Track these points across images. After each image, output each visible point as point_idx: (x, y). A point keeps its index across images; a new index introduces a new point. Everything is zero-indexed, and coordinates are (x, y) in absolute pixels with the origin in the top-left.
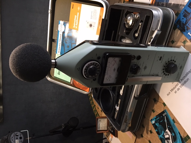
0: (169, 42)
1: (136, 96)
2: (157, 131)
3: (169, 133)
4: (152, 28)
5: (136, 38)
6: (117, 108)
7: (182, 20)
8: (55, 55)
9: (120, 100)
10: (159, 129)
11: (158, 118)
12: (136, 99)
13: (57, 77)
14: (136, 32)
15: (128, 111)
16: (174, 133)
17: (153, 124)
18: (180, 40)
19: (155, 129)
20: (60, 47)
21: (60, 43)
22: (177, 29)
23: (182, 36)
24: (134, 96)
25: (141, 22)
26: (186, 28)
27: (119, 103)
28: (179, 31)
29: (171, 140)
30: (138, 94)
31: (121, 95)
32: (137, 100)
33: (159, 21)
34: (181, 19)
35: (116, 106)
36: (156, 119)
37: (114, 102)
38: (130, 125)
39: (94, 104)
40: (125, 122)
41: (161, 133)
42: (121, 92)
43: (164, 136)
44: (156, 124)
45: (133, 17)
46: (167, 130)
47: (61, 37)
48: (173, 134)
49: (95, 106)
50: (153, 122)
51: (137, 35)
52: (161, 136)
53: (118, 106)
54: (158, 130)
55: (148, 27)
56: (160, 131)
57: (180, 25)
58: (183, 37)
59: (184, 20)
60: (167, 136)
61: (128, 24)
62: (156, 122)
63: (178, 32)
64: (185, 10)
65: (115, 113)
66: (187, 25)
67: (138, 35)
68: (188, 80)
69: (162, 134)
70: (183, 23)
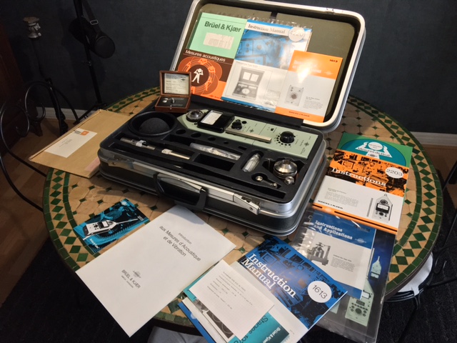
0: (246, 228)
1: (159, 175)
2: (111, 209)
3: (112, 227)
4: (264, 202)
5: (254, 178)
6: (139, 144)
7: (276, 246)
8: (245, 18)
9: (153, 149)
10: (115, 212)
11: (132, 210)
12: (154, 175)
13: (201, 19)
14: (265, 178)
15: (135, 163)
16: (113, 234)
17: (120, 203)
18: (246, 244)
19: (113, 207)
20: (259, 28)
21: (267, 30)
22: (264, 240)
23: (253, 246)
24: (158, 173)
25: (278, 185)
26: (263, 251)
27: (148, 147)
28: (260, 243)
29: (100, 230)
30: (162, 179)
31: (163, 151)
32: (152, 177)
33: (274, 212)
34: (278, 245)
35: (143, 141)
36: (131, 206)
37: (150, 139)
38: (110, 165)
39: (143, 97)
40: (116, 158)
41: (108, 216)
42: (167, 151)
43: (105, 219)
44: (121, 208)
45: (290, 173)
46: (115, 224)
47: (280, 32)
48: (111, 232)
49: (141, 99)
50: (124, 203)
51: (259, 179)
52: (103, 216)
53: (143, 144)
54: (112, 211)
55: (267, 196)
56: (112, 213)
57: (269, 244)
58: (249, 248)
59: (275, 249)
60: (105, 223)
61: (280, 166)
62: (125, 207)
63: (259, 241)
64: (290, 251)
65: (130, 138)
66: (268, 253)
67: (259, 181)
68: (184, 254)
69: (106, 217)
70: (271, 248)
